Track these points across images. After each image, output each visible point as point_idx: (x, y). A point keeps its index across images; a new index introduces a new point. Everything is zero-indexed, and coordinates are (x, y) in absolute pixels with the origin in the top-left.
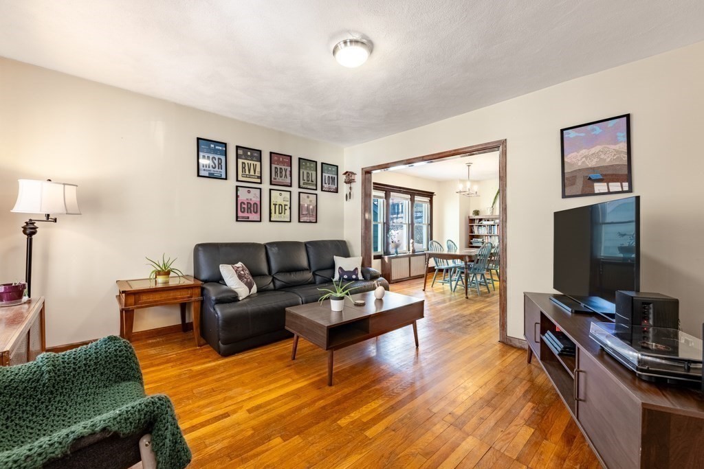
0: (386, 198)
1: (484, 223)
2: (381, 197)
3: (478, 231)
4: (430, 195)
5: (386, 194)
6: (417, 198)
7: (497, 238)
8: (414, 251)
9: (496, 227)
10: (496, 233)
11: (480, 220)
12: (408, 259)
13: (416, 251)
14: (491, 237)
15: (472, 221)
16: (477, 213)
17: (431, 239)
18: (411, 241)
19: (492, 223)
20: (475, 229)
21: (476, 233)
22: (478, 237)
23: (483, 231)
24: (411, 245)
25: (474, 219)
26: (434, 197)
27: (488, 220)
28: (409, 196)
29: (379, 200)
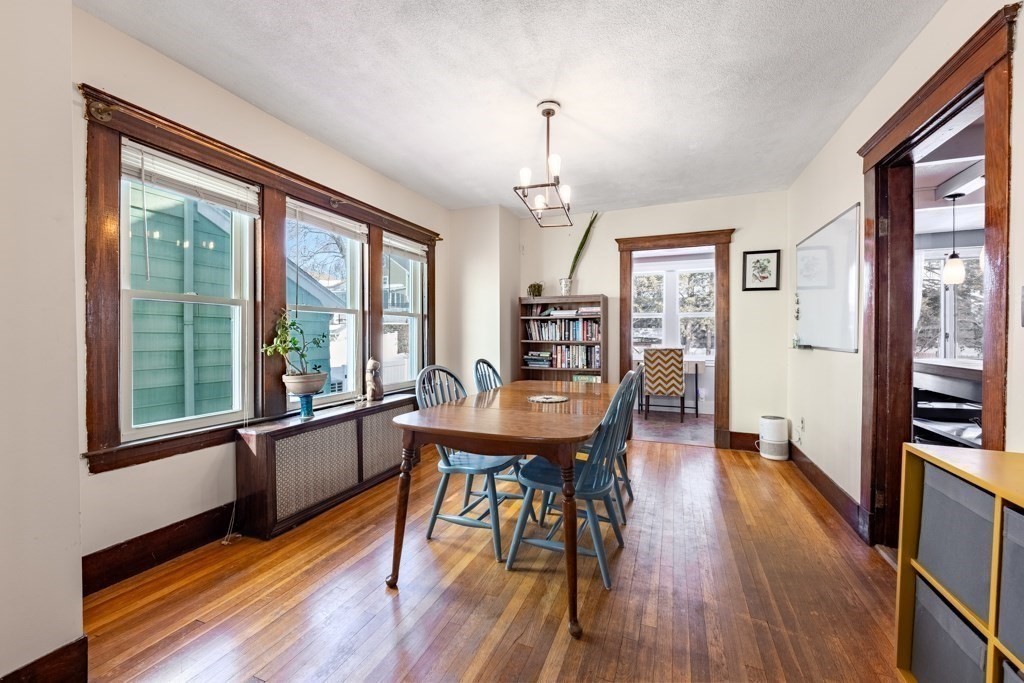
0: (262, 212)
1: (556, 314)
2: (244, 207)
3: (540, 333)
4: (428, 238)
5: (261, 196)
6: (389, 239)
7: (582, 349)
8: (378, 395)
9: (580, 323)
10: (580, 338)
11: (545, 307)
12: (352, 425)
13: (386, 390)
14: (568, 347)
15: (527, 308)
16: (536, 290)
17: (432, 361)
18: (370, 364)
19: (571, 314)
20: (534, 328)
21: (536, 338)
22: (539, 347)
23: (551, 334)
24: (369, 377)
25: (532, 306)
26: (438, 244)
27: (561, 309)
28: (364, 229)
29: (237, 214)
